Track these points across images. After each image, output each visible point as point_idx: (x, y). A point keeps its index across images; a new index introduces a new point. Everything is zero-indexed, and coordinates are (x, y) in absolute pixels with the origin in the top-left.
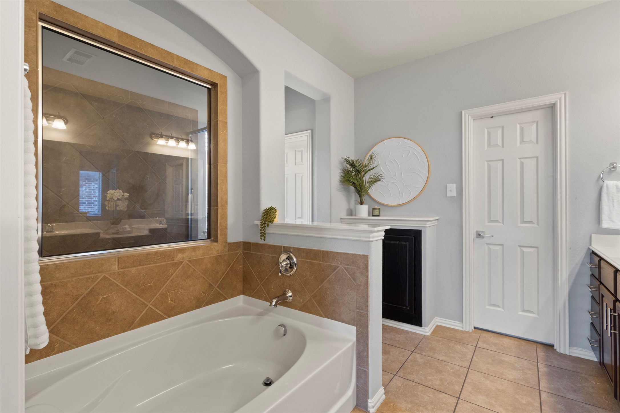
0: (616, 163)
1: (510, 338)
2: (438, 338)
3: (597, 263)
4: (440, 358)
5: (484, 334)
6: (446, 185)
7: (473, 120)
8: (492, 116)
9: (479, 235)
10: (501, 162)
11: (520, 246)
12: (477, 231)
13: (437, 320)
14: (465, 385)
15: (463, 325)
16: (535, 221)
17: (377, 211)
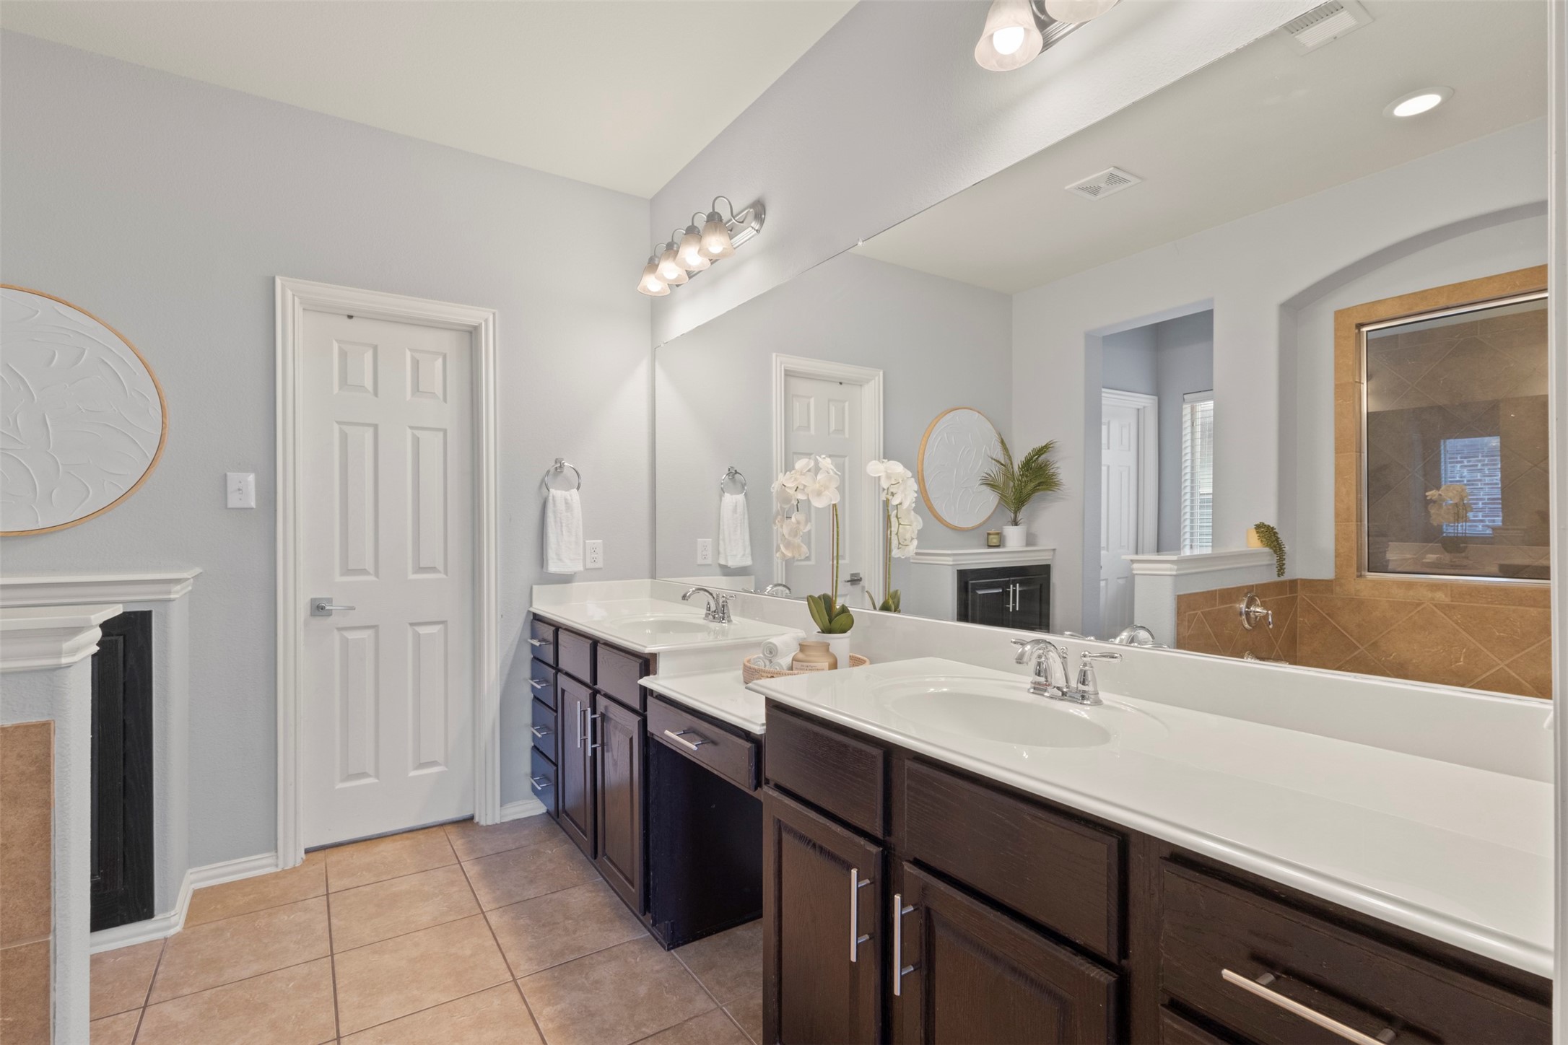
0: (563, 459)
1: (391, 838)
3: (550, 637)
5: (334, 856)
6: (226, 475)
7: (304, 309)
8: (351, 314)
9: (319, 609)
10: (371, 430)
11: (412, 624)
12: (313, 600)
13: (193, 877)
15: (277, 858)
16: (441, 568)
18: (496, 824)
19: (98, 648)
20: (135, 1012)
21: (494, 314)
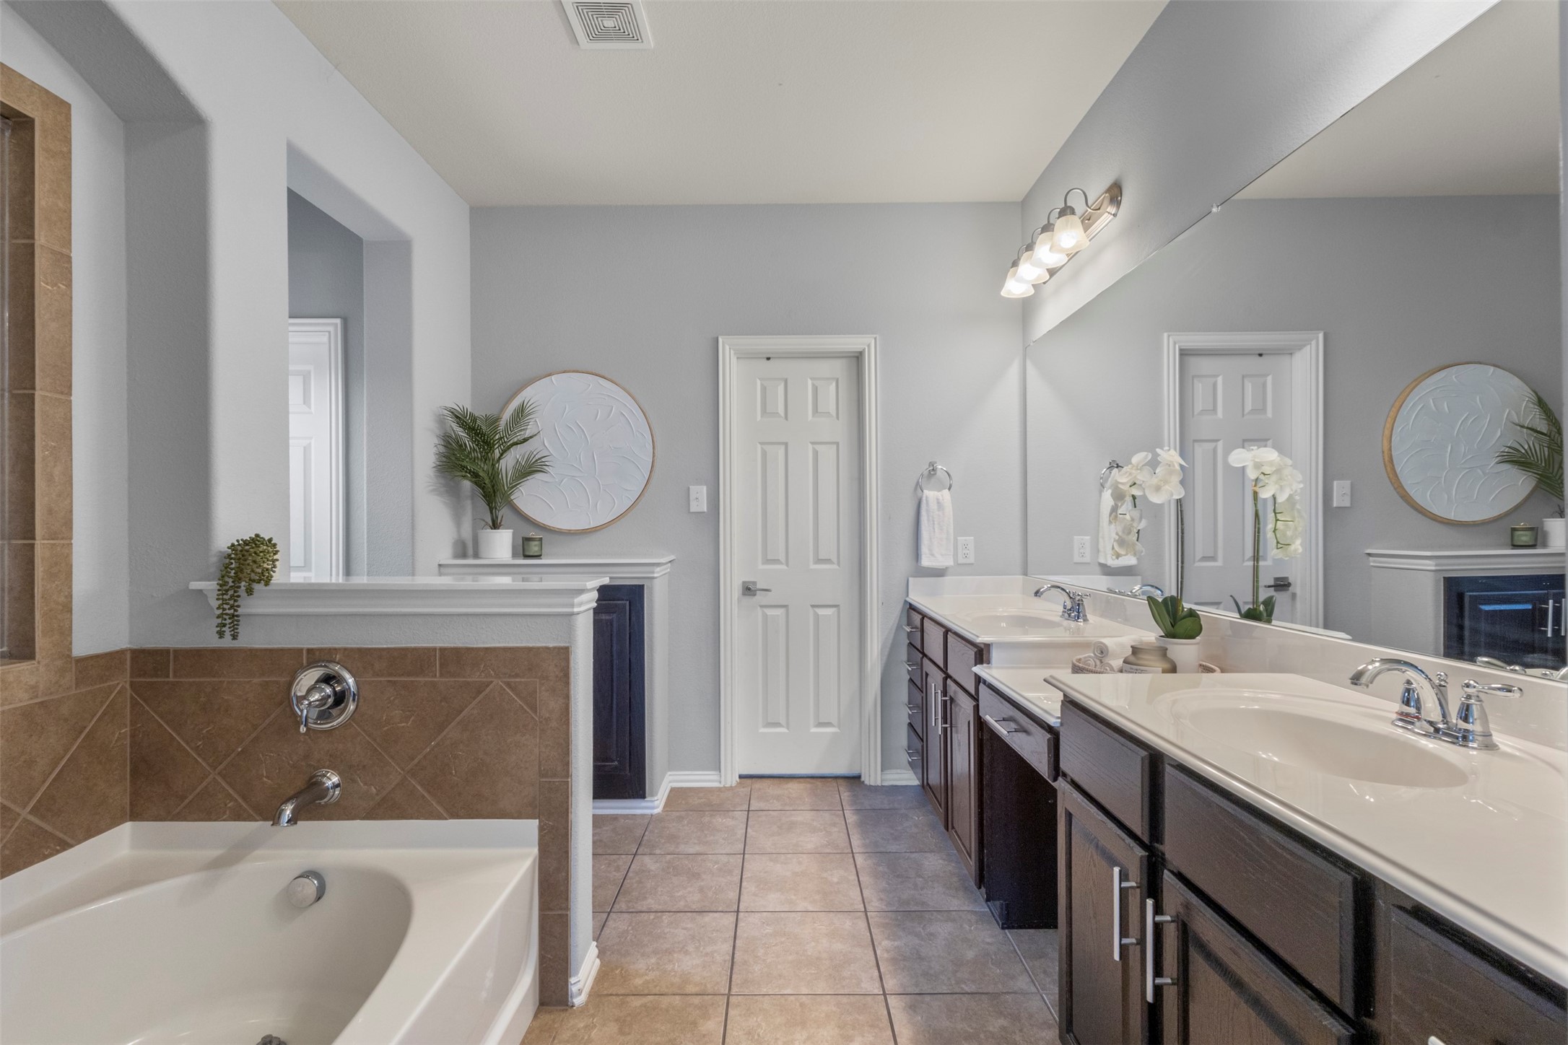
0: (936, 463)
1: (798, 780)
2: (678, 814)
3: (918, 623)
4: (691, 851)
5: (758, 785)
6: (689, 488)
7: (738, 358)
8: (768, 356)
9: (748, 590)
10: (783, 447)
11: (813, 606)
12: (744, 583)
13: (671, 778)
14: (744, 884)
15: (720, 777)
16: (835, 560)
17: (535, 545)
18: (878, 786)
19: (596, 605)
20: (630, 856)
21: (875, 339)
